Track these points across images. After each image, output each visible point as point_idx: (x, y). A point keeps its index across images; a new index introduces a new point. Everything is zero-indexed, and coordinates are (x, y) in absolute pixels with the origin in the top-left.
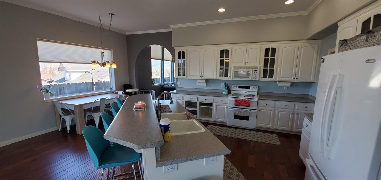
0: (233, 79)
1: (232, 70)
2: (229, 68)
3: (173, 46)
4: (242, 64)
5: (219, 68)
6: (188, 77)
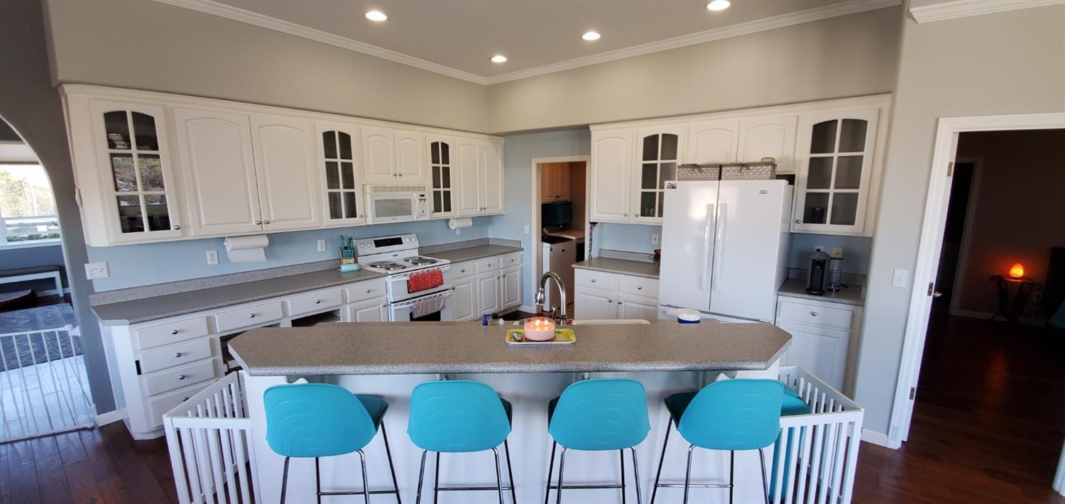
0: (375, 223)
1: (368, 196)
2: (357, 190)
3: (61, 77)
4: (389, 180)
5: (325, 191)
6: (192, 234)
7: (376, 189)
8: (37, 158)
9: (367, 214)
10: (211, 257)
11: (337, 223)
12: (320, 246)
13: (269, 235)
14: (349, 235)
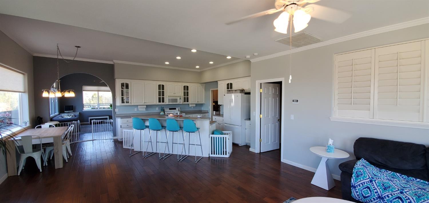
0: (168, 104)
1: (167, 98)
2: (165, 97)
3: (116, 78)
4: (172, 94)
5: (158, 97)
6: (133, 104)
7: (169, 96)
8: (111, 91)
9: (166, 102)
10: (136, 109)
11: (160, 103)
12: (157, 109)
13: (146, 105)
14: (163, 106)
